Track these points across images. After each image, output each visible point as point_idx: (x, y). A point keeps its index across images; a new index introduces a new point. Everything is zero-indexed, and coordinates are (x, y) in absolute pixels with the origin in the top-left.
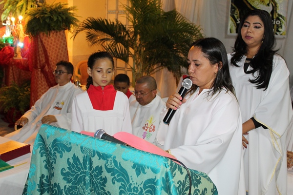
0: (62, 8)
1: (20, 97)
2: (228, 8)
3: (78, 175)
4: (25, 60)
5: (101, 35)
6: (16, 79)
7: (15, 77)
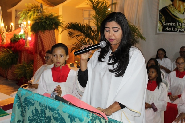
0: (53, 16)
1: (27, 70)
2: (157, 16)
3: (38, 121)
4: (32, 48)
5: (76, 33)
6: (26, 60)
7: (25, 58)
